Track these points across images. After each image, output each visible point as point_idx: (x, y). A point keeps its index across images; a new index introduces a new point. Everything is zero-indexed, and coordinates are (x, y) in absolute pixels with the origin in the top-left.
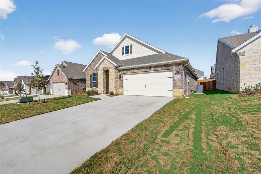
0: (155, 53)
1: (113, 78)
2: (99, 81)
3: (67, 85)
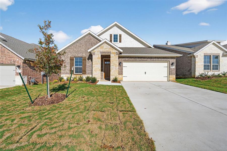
0: (143, 46)
1: (116, 65)
2: (94, 67)
3: (22, 69)
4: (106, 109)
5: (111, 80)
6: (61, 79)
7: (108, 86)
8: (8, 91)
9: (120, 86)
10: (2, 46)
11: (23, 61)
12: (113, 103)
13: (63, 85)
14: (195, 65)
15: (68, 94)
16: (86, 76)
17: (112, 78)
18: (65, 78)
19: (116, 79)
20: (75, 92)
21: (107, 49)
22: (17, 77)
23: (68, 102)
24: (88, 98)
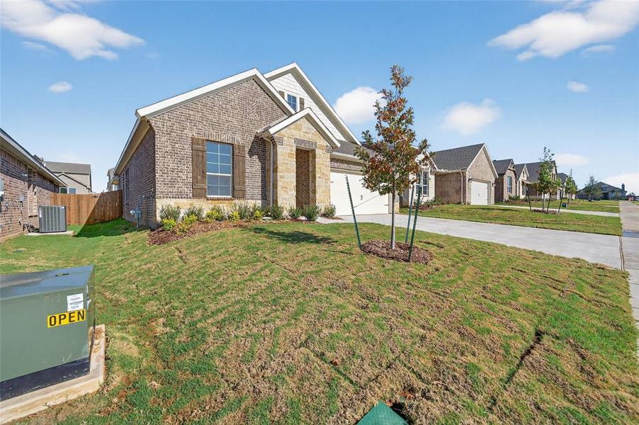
1: (327, 176)
2: (282, 177)
21: (309, 133)
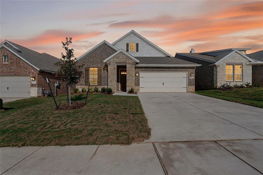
0: (162, 56)
1: (132, 75)
2: (110, 77)
3: (37, 80)
4: (119, 112)
5: (127, 91)
6: (76, 91)
7: (123, 96)
8: (26, 102)
9: (135, 97)
10: (18, 57)
11: (38, 72)
12: (126, 109)
13: (80, 96)
14: (217, 76)
15: (86, 103)
16: (102, 87)
17: (128, 89)
18: (80, 90)
19: (133, 90)
20: (92, 101)
21: (123, 59)
22: (32, 88)
23: (87, 107)
24: (104, 105)
